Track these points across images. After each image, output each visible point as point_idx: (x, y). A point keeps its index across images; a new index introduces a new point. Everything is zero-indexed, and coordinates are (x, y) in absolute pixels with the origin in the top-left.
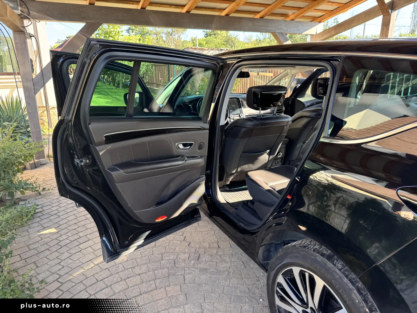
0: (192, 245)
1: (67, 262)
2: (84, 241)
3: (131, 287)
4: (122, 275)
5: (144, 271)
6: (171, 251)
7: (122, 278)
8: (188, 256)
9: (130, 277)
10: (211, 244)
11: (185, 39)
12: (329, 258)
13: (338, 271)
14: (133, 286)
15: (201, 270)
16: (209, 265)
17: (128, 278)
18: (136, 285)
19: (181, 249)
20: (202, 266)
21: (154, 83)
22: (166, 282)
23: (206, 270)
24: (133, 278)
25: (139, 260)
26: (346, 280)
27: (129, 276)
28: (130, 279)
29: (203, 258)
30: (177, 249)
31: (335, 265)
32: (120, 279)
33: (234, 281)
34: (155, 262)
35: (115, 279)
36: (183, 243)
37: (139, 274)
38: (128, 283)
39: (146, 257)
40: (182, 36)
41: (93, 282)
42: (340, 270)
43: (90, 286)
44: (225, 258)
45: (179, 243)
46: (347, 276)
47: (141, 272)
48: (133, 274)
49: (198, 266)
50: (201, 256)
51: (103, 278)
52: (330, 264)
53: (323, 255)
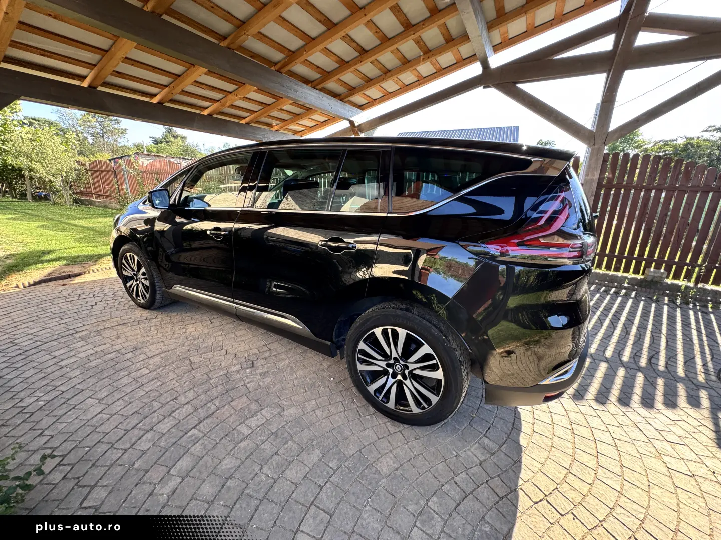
0: (239, 355)
1: (57, 429)
2: (73, 395)
3: (184, 419)
4: (161, 412)
5: (192, 398)
6: (217, 368)
7: (165, 415)
8: (240, 367)
9: (176, 410)
10: (260, 349)
11: (126, 144)
12: (407, 310)
13: (417, 317)
14: (187, 417)
15: (261, 375)
16: (269, 368)
17: (174, 412)
18: (189, 415)
19: (228, 363)
20: (261, 371)
21: (92, 194)
22: (227, 399)
23: (267, 373)
24: (180, 409)
25: (179, 390)
26: (424, 322)
27: (173, 409)
28: (177, 412)
29: (258, 364)
30: (223, 365)
31: (413, 314)
32: (161, 418)
33: (300, 373)
34: (203, 384)
35: (154, 420)
36: (228, 357)
37: (187, 403)
38: (177, 417)
39: (187, 383)
40: (119, 140)
41: (121, 435)
42: (418, 316)
43: (117, 441)
44: (281, 357)
45: (222, 358)
46: (424, 319)
47: (188, 400)
48: (178, 406)
49: (257, 372)
50: (255, 363)
51: (134, 425)
52: (409, 315)
53: (401, 309)
